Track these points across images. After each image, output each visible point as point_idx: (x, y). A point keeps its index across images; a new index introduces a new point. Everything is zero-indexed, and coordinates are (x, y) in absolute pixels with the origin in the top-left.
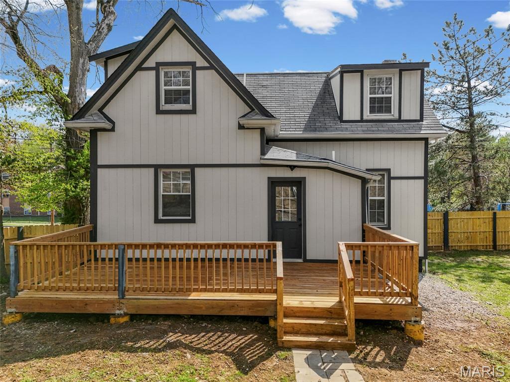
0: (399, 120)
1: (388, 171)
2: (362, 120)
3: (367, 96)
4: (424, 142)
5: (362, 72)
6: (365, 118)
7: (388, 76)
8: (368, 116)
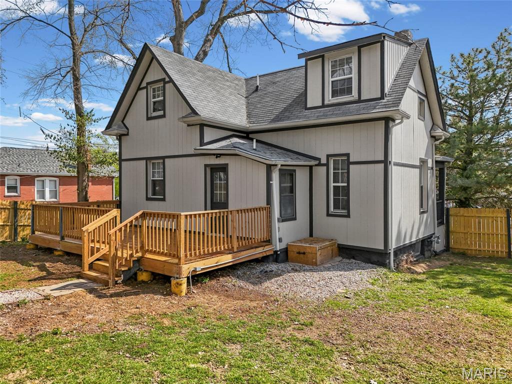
0: (359, 101)
1: (348, 155)
2: (323, 106)
3: (329, 80)
4: (384, 121)
5: (323, 57)
6: (326, 102)
7: (348, 56)
8: (329, 101)
